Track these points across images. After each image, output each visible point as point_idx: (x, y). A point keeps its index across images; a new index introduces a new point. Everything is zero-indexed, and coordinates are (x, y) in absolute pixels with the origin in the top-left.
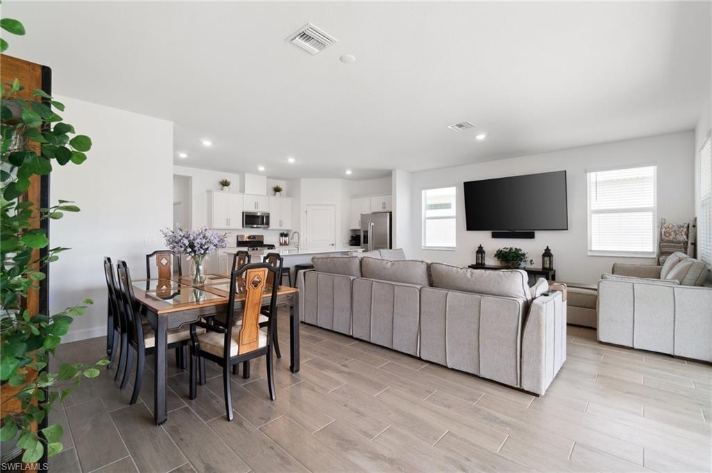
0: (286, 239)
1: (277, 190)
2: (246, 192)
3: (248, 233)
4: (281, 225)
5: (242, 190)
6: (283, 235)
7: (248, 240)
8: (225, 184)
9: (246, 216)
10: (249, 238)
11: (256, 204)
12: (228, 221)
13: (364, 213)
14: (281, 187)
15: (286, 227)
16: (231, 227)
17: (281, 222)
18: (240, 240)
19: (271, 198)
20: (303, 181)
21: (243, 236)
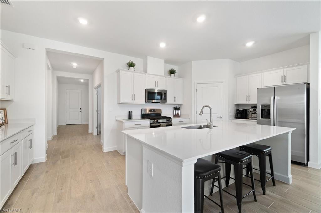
0: (179, 112)
1: (172, 72)
2: (148, 72)
3: (149, 107)
4: (175, 101)
5: (145, 71)
6: (176, 109)
7: (149, 113)
8: (131, 65)
9: (148, 92)
10: (150, 111)
11: (156, 83)
12: (133, 97)
13: (260, 87)
14: (175, 70)
15: (179, 102)
16: (137, 101)
17: (175, 98)
18: (143, 113)
19: (167, 78)
20: (194, 63)
21: (145, 109)
